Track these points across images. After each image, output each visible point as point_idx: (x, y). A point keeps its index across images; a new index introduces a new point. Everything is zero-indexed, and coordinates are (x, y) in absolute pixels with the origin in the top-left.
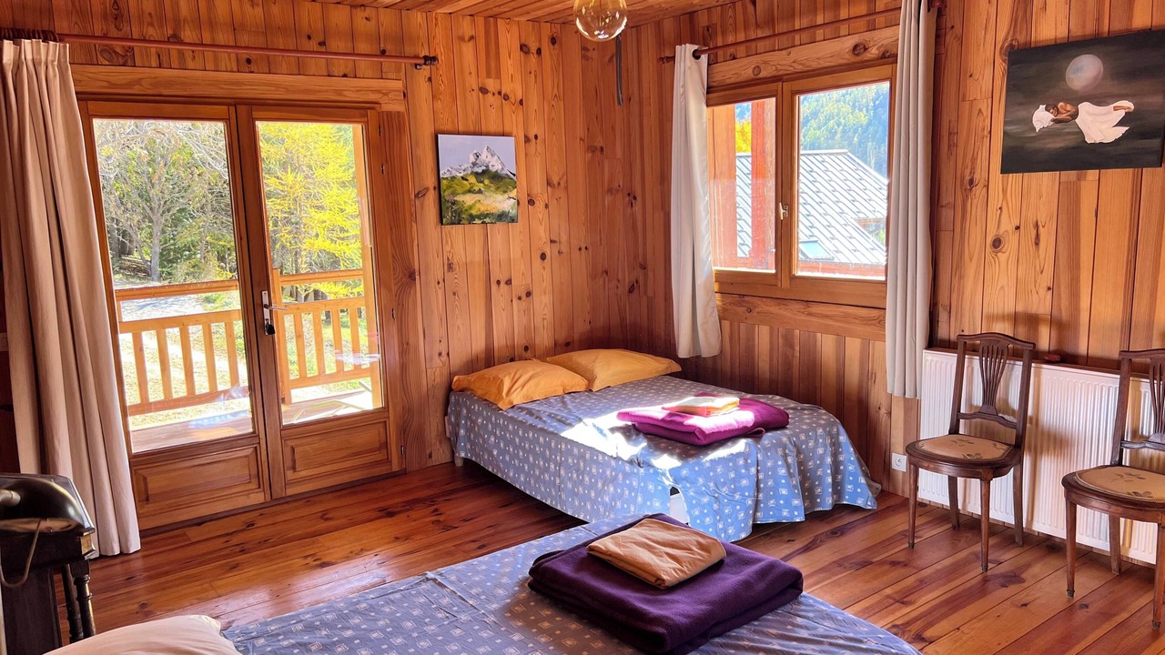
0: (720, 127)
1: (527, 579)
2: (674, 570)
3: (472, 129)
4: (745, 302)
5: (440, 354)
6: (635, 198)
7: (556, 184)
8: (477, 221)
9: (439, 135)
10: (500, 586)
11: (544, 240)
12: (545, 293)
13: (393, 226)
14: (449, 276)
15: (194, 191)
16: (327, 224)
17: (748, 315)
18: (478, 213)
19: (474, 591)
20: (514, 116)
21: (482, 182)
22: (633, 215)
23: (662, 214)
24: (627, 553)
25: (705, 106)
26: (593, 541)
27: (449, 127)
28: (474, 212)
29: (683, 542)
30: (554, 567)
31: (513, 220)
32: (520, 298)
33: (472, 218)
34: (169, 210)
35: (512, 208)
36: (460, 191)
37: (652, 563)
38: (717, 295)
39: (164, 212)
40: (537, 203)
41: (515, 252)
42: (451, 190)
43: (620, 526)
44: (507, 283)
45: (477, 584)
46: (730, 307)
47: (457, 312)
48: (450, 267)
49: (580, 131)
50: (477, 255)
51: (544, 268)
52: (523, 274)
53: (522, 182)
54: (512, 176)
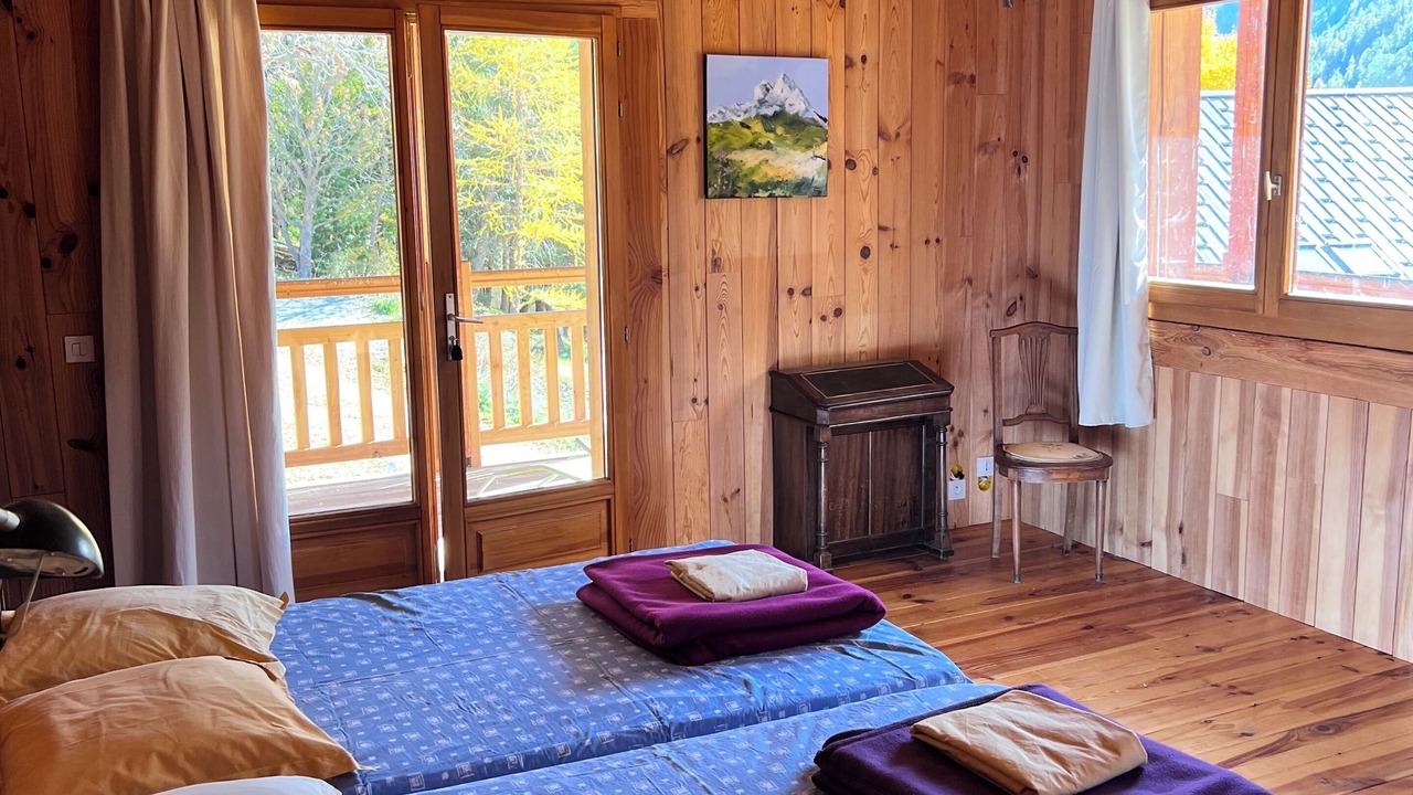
0: (1175, 45)
1: (812, 769)
2: (1055, 775)
3: (760, 45)
4: (1201, 336)
5: (694, 400)
6: (1025, 160)
7: (893, 135)
8: (761, 193)
9: (708, 56)
10: (769, 776)
11: (868, 225)
12: (865, 311)
13: (631, 198)
14: (713, 278)
15: (364, 143)
16: (557, 198)
17: (1204, 359)
18: (764, 181)
19: (726, 781)
20: (829, 25)
21: (772, 131)
22: (1021, 189)
23: (1069, 186)
24: (976, 743)
25: (1147, 8)
26: (922, 718)
27: (726, 43)
28: (757, 179)
29: (1073, 731)
30: (856, 754)
31: (819, 193)
32: (824, 318)
33: (754, 188)
34: (328, 171)
35: (819, 173)
36: (736, 145)
37: (1017, 761)
38: (1152, 323)
39: (320, 174)
40: (860, 166)
41: (820, 244)
42: (723, 143)
43: (972, 698)
44: (804, 293)
45: (733, 770)
46: (1175, 346)
47: (723, 336)
48: (716, 264)
49: (937, 50)
50: (760, 250)
51: (865, 270)
52: (831, 279)
53: (837, 130)
54: (821, 122)
